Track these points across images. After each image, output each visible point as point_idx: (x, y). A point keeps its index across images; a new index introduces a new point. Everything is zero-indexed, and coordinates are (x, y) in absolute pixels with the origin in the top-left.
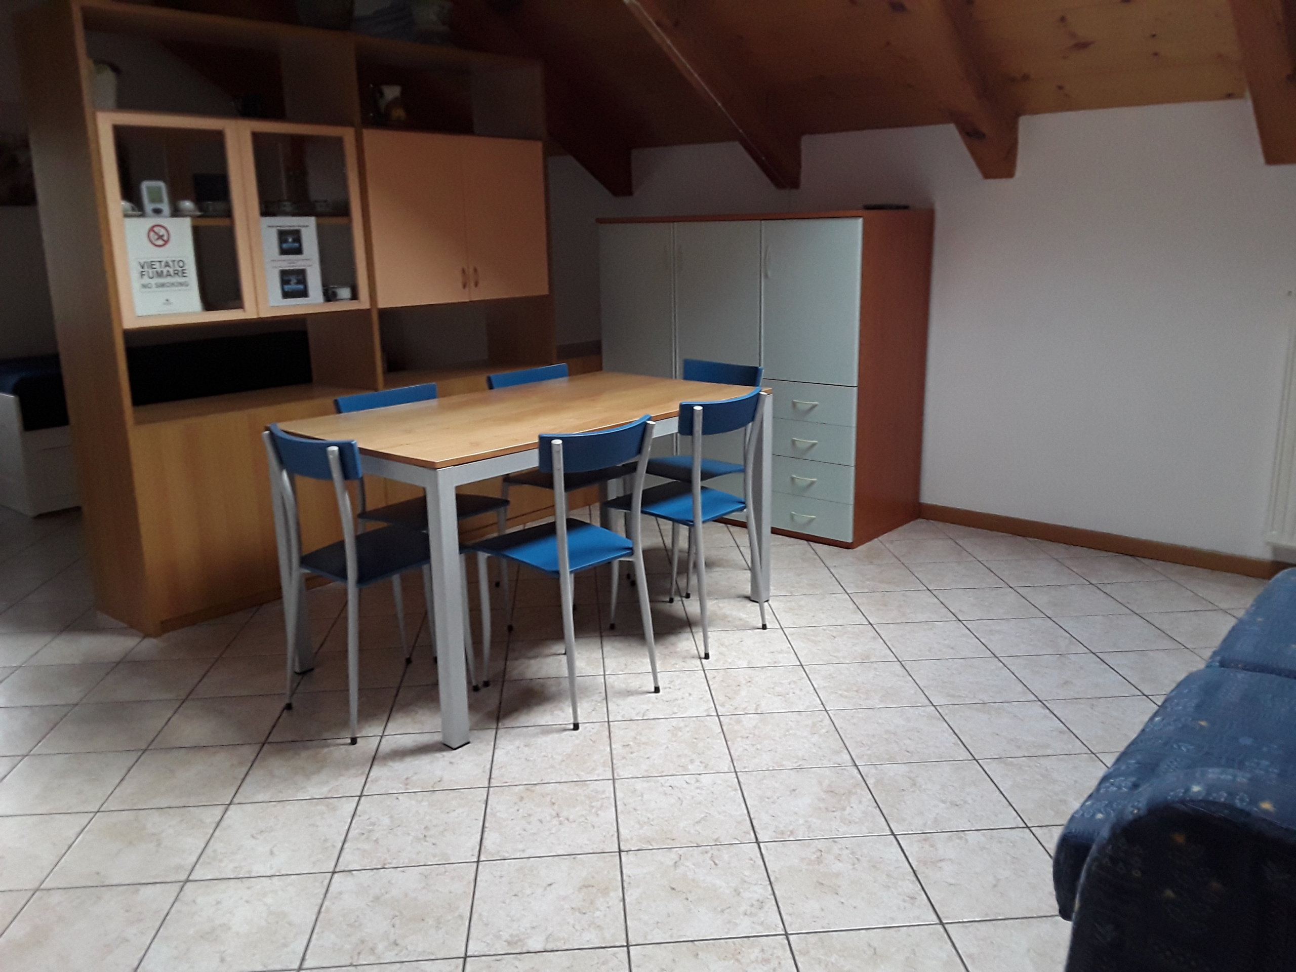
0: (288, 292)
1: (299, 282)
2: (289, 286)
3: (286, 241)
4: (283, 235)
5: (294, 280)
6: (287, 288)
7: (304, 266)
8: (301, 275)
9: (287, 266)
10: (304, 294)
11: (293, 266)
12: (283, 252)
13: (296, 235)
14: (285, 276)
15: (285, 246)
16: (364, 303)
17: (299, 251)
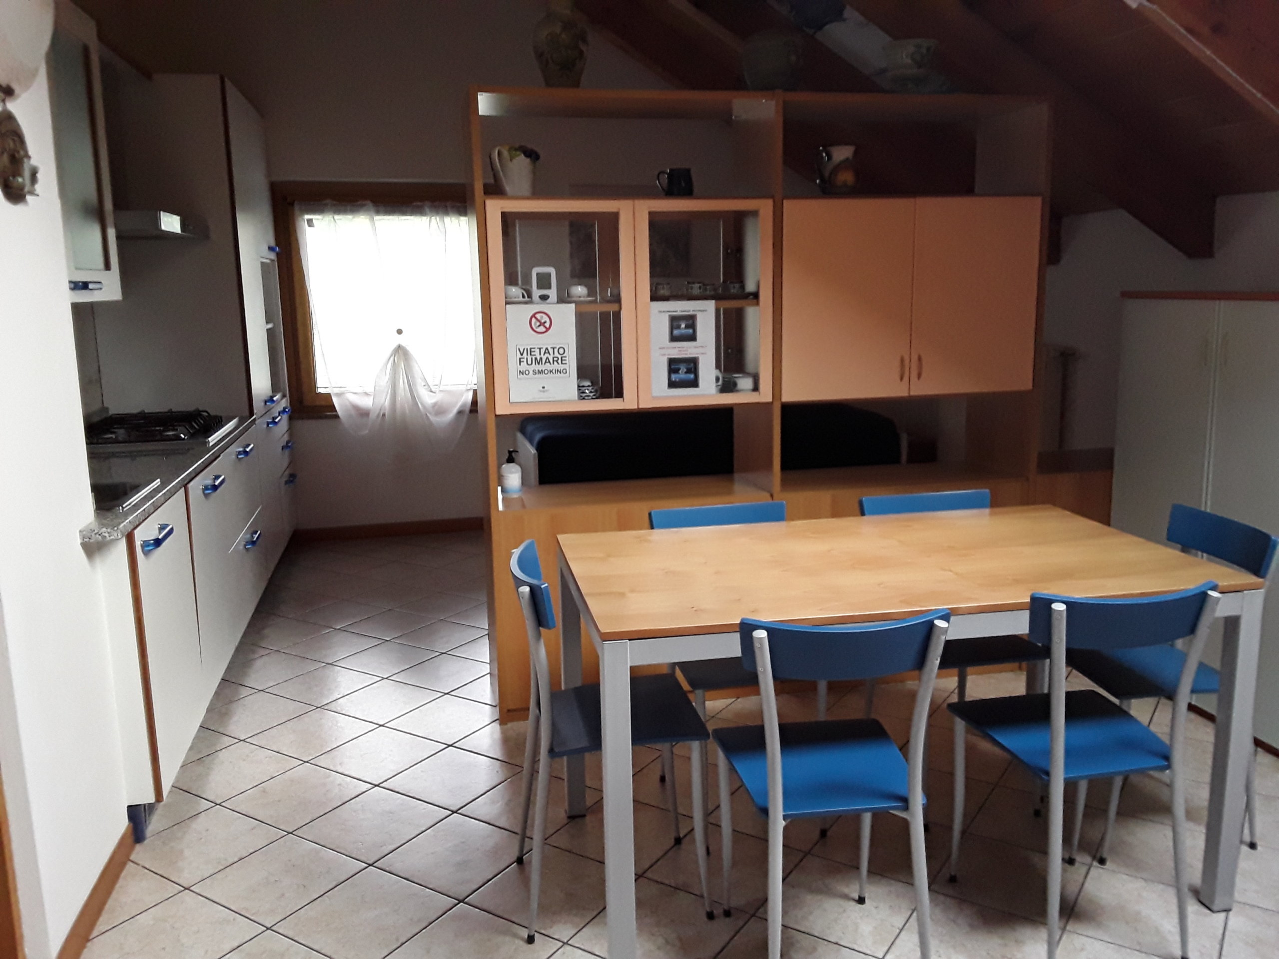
0: (675, 382)
1: (688, 371)
2: (677, 375)
3: (679, 327)
4: (674, 321)
5: (683, 369)
6: (674, 377)
7: (698, 354)
8: (692, 365)
9: (676, 354)
10: (694, 384)
11: (684, 354)
12: (673, 339)
13: (691, 321)
14: (673, 365)
15: (676, 332)
16: (765, 395)
17: (692, 338)
